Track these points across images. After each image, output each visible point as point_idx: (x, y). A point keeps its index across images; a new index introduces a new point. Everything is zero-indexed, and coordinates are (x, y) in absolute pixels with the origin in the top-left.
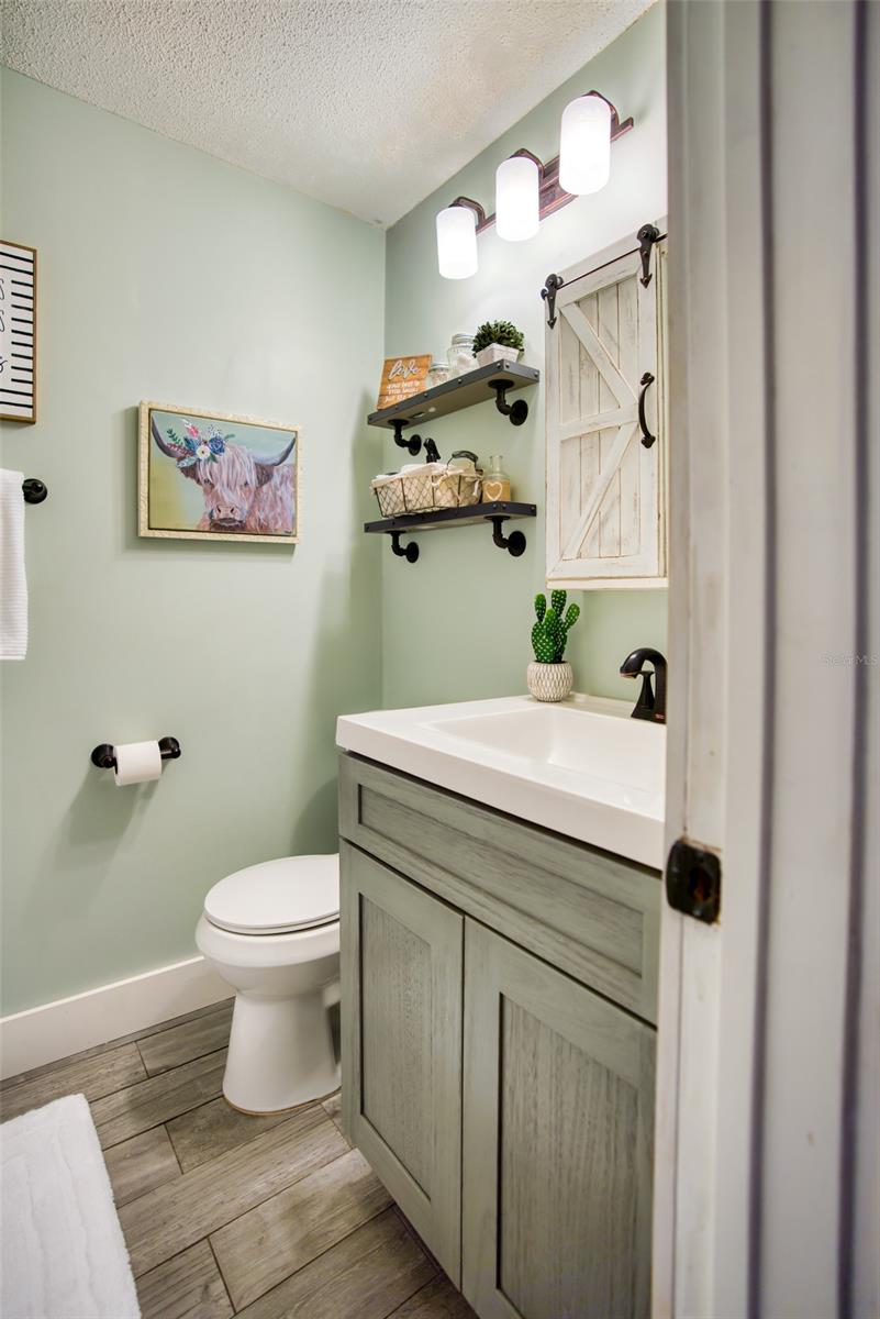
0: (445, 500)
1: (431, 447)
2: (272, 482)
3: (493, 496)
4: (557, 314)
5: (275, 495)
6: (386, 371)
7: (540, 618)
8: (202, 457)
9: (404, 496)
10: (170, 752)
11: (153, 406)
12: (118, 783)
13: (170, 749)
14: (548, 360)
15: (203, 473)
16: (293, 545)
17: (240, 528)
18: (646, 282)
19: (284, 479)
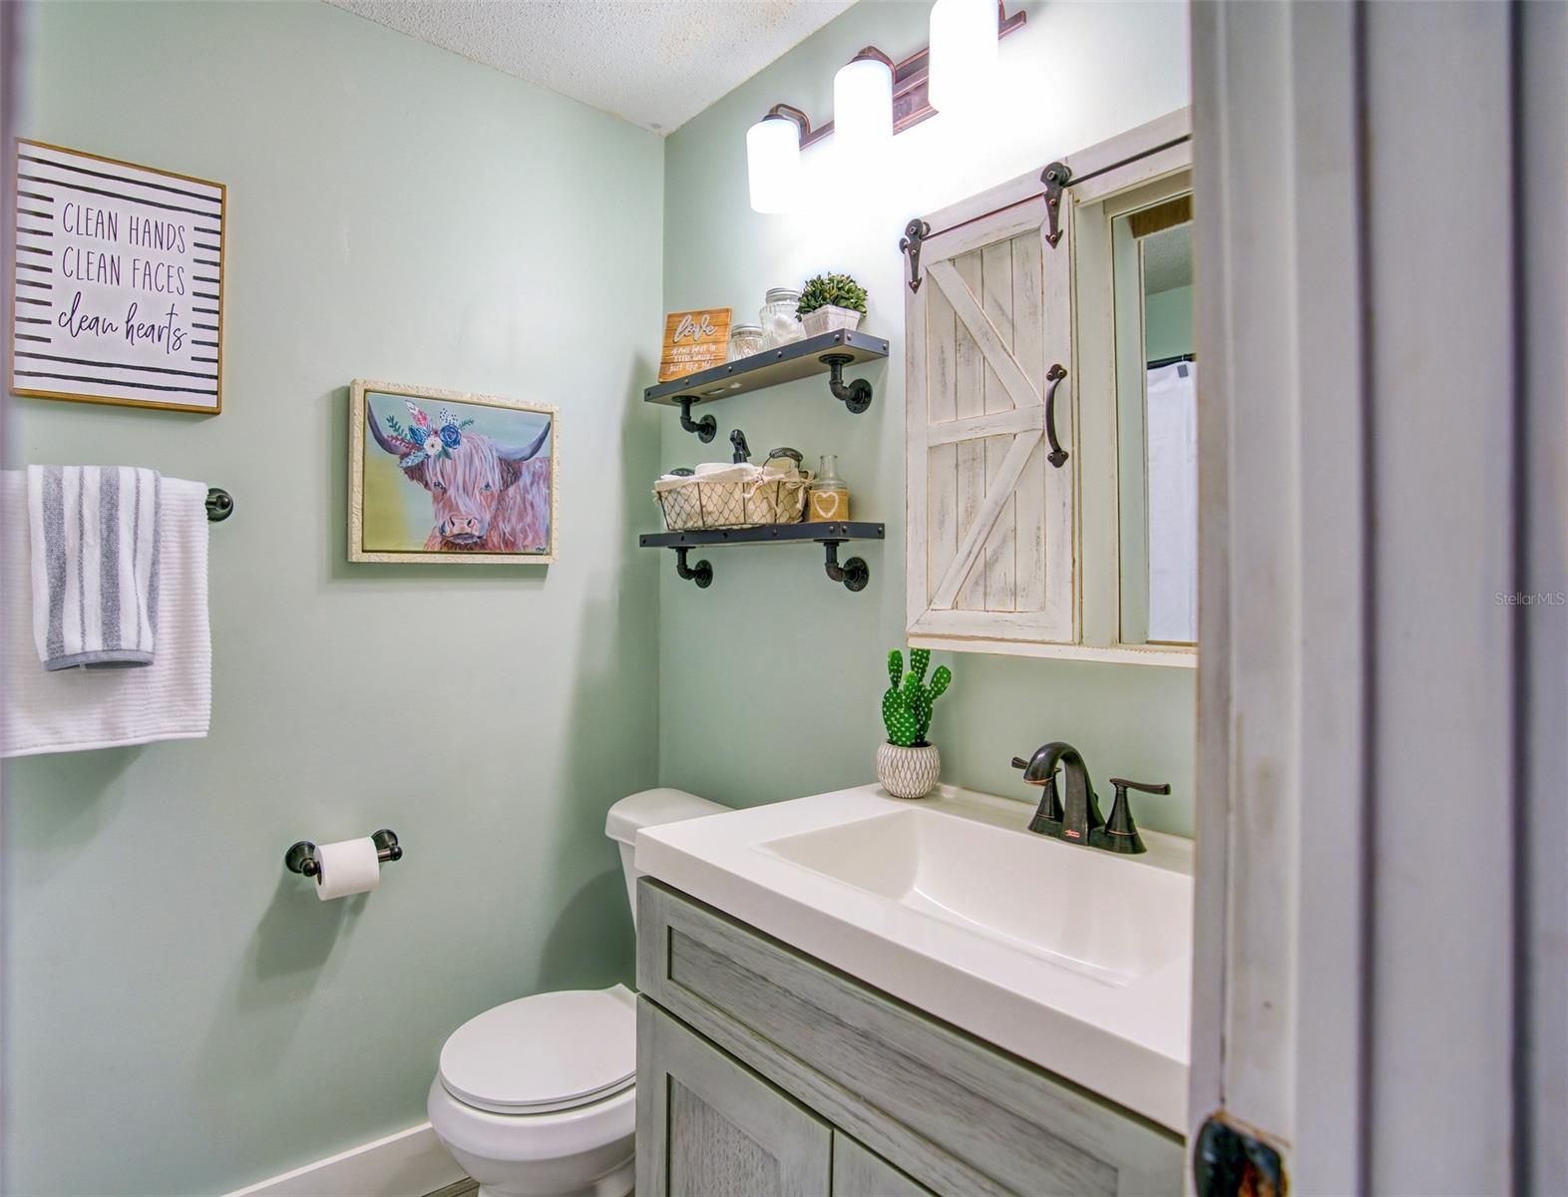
0: (759, 515)
1: (739, 442)
2: (521, 483)
3: (827, 510)
4: (922, 274)
5: (524, 499)
6: (670, 331)
7: (896, 684)
8: (432, 452)
9: (702, 507)
10: (388, 852)
11: (369, 387)
12: (323, 897)
13: (388, 846)
14: (910, 336)
15: (431, 475)
16: (546, 566)
17: (480, 546)
18: (1054, 240)
19: (536, 478)
